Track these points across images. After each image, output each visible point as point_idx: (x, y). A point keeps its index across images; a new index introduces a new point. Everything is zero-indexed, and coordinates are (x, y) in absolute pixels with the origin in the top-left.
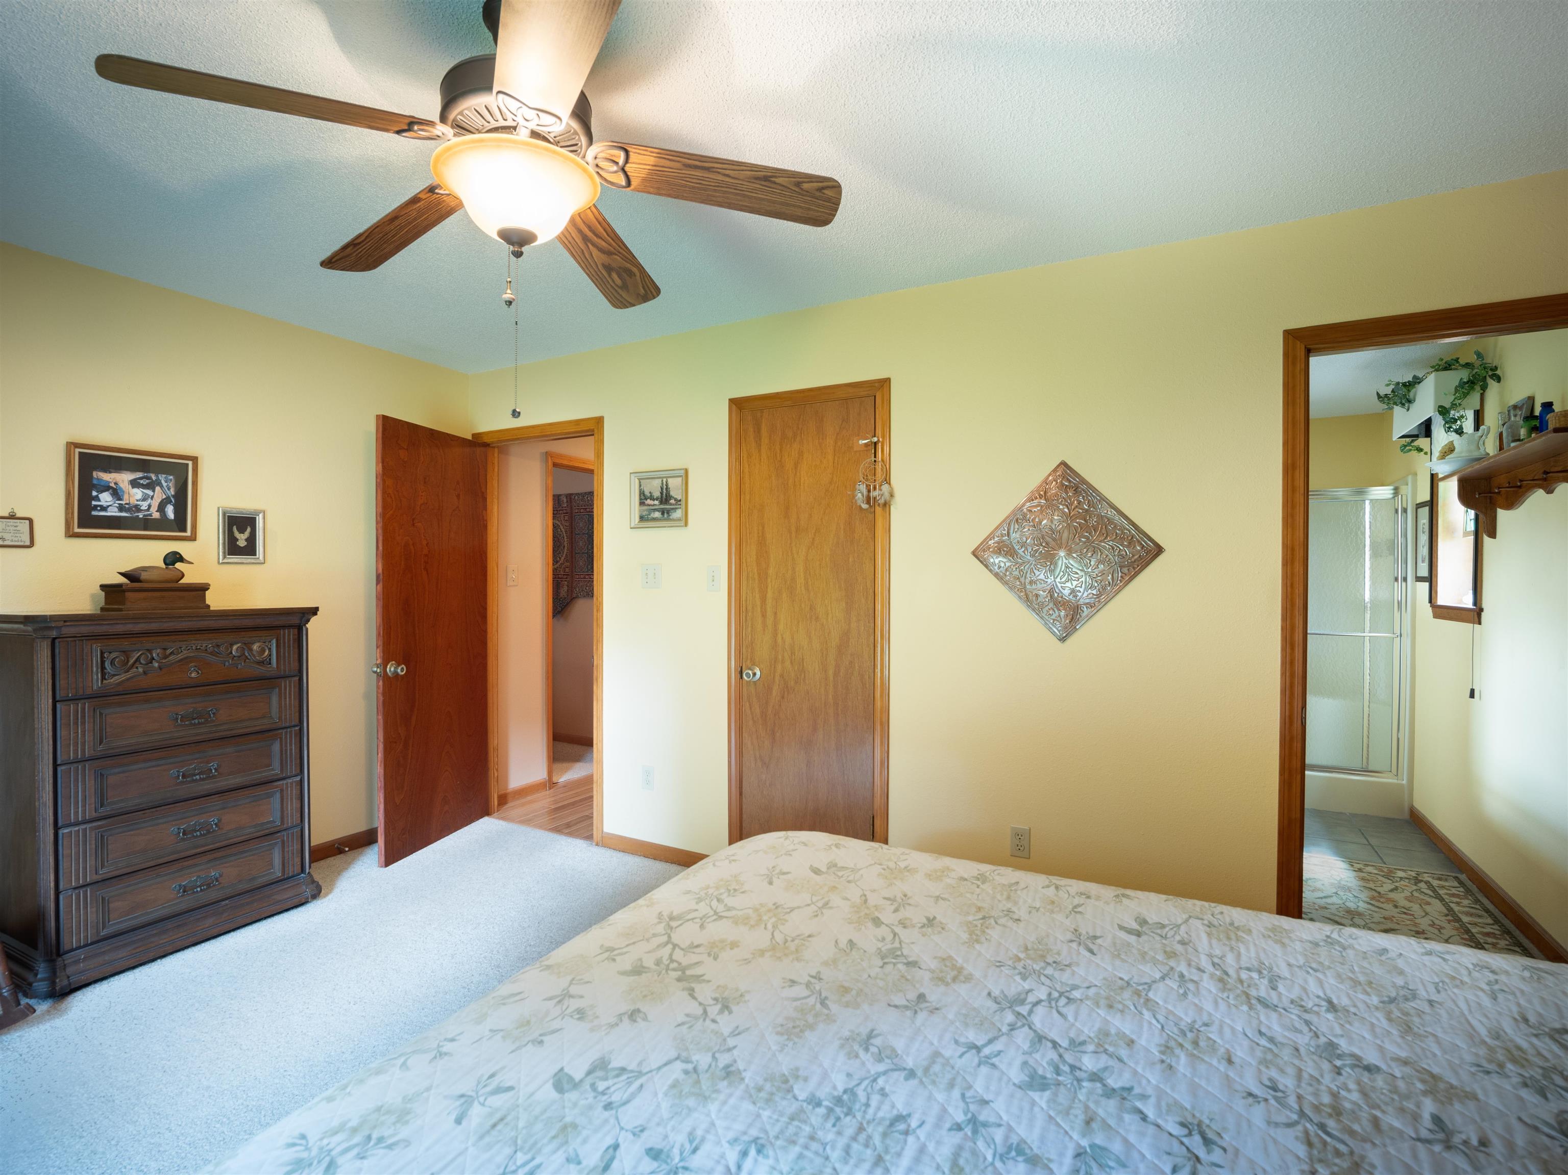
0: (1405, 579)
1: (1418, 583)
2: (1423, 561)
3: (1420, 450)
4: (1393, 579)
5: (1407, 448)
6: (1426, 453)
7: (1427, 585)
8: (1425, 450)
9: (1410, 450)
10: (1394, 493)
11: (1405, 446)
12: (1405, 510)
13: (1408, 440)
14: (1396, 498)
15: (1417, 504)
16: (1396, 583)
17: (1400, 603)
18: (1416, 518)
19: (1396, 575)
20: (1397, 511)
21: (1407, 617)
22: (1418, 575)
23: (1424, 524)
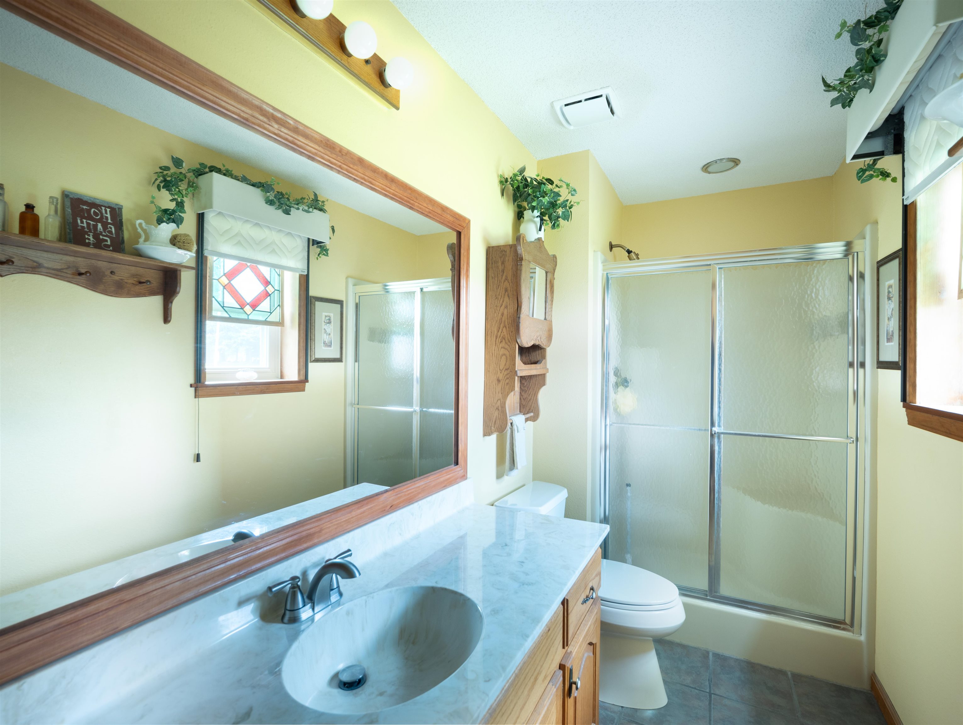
0: (863, 365)
1: (879, 370)
2: (889, 340)
3: (885, 174)
4: (847, 365)
5: (867, 173)
6: (894, 180)
7: (897, 374)
8: (893, 175)
9: (871, 177)
10: (846, 250)
11: (863, 171)
12: (862, 276)
13: (869, 160)
14: (850, 257)
15: (878, 262)
16: (851, 370)
17: (856, 394)
18: (878, 280)
19: (850, 359)
20: (851, 279)
21: (866, 411)
22: (882, 359)
23: (890, 286)
